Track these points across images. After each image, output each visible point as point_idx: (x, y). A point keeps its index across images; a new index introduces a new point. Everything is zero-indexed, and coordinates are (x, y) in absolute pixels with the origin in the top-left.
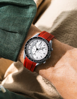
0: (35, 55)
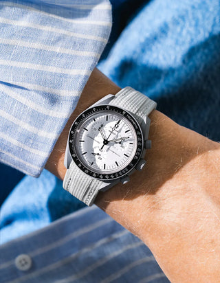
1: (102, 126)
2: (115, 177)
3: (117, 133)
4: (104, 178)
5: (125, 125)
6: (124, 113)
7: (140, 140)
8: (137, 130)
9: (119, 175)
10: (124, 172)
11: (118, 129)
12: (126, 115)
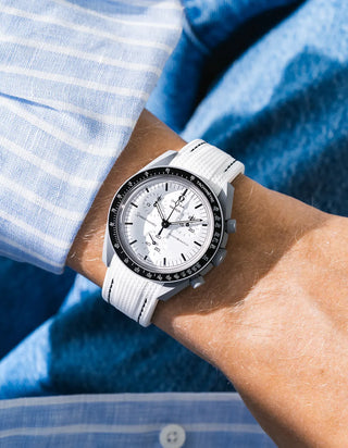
0: (156, 249)
1: (159, 199)
2: (181, 277)
3: (181, 209)
4: (164, 279)
5: (194, 197)
6: (193, 178)
7: (218, 219)
8: (213, 205)
9: (188, 275)
10: (194, 269)
11: (184, 203)
12: (197, 182)
